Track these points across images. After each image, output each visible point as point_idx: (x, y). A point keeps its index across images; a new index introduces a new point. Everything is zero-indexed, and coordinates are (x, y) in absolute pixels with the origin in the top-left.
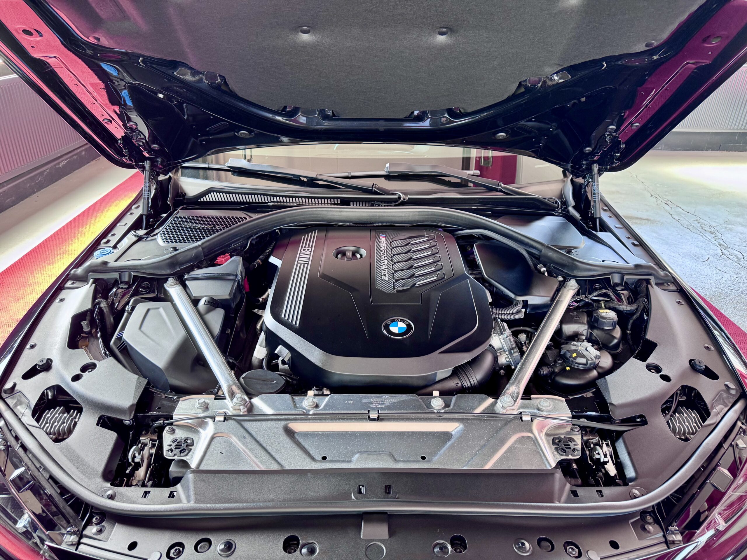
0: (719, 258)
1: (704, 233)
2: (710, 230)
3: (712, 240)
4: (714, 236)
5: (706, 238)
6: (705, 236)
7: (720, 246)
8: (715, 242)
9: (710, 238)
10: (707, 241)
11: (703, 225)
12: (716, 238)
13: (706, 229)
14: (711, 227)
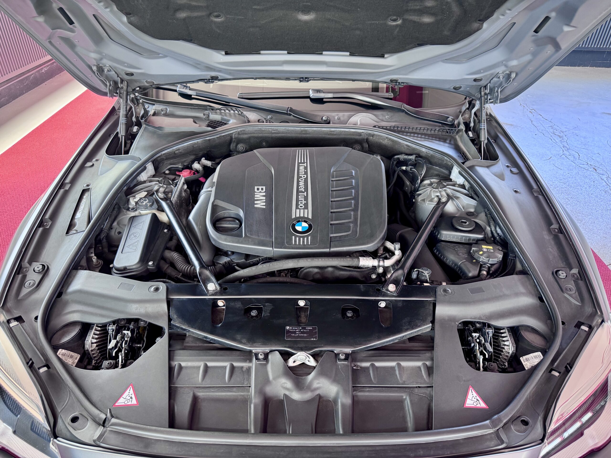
0: (559, 158)
1: (553, 137)
2: (559, 134)
3: (559, 143)
4: (561, 139)
5: (554, 141)
6: (554, 139)
7: (564, 148)
8: (561, 145)
9: (557, 141)
10: (554, 143)
11: (555, 131)
12: (563, 141)
13: (557, 134)
14: (561, 132)
